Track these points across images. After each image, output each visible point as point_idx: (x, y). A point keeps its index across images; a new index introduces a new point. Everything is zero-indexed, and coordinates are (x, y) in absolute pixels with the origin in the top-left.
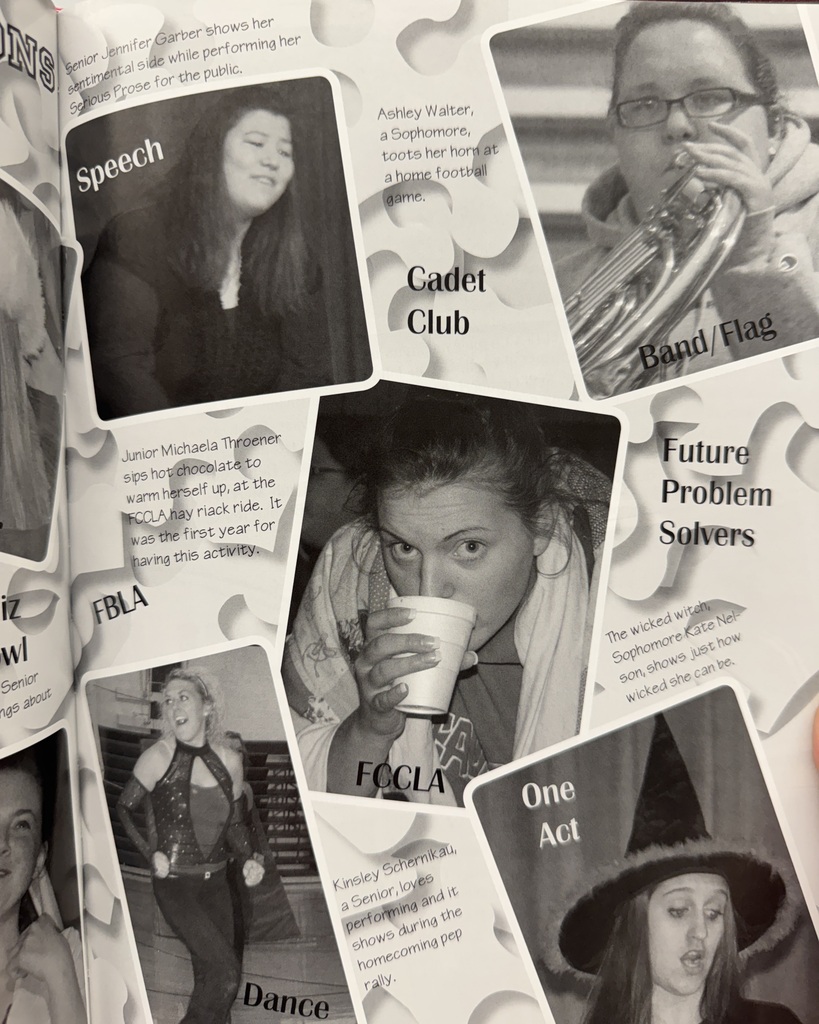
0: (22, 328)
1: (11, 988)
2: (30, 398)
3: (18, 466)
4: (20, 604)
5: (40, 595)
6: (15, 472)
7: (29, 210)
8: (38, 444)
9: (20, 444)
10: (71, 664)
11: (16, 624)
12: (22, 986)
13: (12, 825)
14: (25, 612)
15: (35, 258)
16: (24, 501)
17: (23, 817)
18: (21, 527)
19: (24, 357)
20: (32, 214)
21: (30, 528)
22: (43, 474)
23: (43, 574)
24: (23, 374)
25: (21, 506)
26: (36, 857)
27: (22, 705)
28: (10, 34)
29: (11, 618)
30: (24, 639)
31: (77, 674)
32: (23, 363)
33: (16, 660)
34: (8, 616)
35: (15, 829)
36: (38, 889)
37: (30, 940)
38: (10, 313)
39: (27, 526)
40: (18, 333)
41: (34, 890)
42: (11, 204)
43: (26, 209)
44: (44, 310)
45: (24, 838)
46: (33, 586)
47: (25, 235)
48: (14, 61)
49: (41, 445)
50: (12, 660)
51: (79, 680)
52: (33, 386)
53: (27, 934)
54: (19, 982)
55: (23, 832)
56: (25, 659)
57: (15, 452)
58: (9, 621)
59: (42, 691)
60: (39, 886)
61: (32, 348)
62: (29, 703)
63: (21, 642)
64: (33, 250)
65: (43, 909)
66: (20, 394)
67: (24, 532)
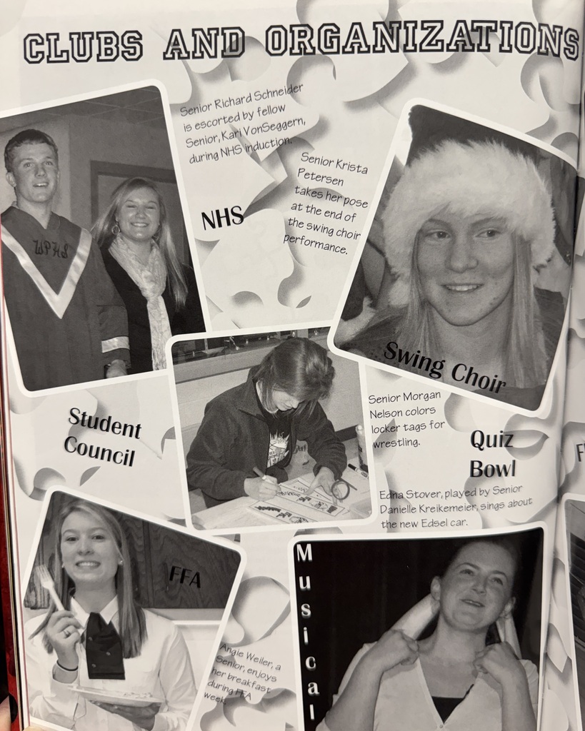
0: (534, 246)
1: (475, 674)
2: (536, 296)
3: (522, 343)
4: (513, 438)
5: (533, 433)
6: (519, 349)
7: (548, 158)
8: (540, 328)
9: (525, 329)
10: (556, 484)
11: (509, 451)
12: (482, 678)
13: (490, 578)
14: (516, 444)
15: (549, 193)
16: (525, 368)
17: (498, 576)
18: (521, 386)
19: (534, 267)
20: (548, 161)
21: (527, 387)
22: (543, 350)
23: (536, 420)
24: (531, 279)
25: (522, 372)
26: (504, 604)
27: (507, 504)
28: (541, 30)
29: (506, 446)
30: (514, 462)
31: (561, 491)
32: (533, 272)
33: (506, 474)
34: (503, 445)
35: (491, 581)
36: (503, 624)
37: (492, 653)
38: (525, 237)
39: (525, 385)
40: (530, 251)
41: (501, 624)
42: (532, 158)
43: (544, 158)
44: (554, 230)
45: (497, 589)
46: (525, 427)
47: (542, 179)
48: (543, 50)
49: (543, 329)
50: (503, 474)
51: (562, 496)
52: (539, 287)
53: (490, 649)
54: (481, 674)
55: (497, 585)
56: (513, 475)
57: (520, 335)
58: (504, 448)
59: (525, 499)
60: (504, 623)
61: (541, 259)
62: (513, 504)
63: (512, 463)
64: (547, 188)
65: (505, 639)
66: (529, 294)
67: (522, 389)
